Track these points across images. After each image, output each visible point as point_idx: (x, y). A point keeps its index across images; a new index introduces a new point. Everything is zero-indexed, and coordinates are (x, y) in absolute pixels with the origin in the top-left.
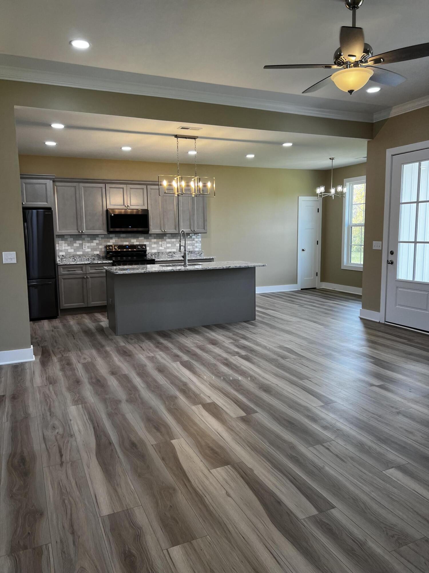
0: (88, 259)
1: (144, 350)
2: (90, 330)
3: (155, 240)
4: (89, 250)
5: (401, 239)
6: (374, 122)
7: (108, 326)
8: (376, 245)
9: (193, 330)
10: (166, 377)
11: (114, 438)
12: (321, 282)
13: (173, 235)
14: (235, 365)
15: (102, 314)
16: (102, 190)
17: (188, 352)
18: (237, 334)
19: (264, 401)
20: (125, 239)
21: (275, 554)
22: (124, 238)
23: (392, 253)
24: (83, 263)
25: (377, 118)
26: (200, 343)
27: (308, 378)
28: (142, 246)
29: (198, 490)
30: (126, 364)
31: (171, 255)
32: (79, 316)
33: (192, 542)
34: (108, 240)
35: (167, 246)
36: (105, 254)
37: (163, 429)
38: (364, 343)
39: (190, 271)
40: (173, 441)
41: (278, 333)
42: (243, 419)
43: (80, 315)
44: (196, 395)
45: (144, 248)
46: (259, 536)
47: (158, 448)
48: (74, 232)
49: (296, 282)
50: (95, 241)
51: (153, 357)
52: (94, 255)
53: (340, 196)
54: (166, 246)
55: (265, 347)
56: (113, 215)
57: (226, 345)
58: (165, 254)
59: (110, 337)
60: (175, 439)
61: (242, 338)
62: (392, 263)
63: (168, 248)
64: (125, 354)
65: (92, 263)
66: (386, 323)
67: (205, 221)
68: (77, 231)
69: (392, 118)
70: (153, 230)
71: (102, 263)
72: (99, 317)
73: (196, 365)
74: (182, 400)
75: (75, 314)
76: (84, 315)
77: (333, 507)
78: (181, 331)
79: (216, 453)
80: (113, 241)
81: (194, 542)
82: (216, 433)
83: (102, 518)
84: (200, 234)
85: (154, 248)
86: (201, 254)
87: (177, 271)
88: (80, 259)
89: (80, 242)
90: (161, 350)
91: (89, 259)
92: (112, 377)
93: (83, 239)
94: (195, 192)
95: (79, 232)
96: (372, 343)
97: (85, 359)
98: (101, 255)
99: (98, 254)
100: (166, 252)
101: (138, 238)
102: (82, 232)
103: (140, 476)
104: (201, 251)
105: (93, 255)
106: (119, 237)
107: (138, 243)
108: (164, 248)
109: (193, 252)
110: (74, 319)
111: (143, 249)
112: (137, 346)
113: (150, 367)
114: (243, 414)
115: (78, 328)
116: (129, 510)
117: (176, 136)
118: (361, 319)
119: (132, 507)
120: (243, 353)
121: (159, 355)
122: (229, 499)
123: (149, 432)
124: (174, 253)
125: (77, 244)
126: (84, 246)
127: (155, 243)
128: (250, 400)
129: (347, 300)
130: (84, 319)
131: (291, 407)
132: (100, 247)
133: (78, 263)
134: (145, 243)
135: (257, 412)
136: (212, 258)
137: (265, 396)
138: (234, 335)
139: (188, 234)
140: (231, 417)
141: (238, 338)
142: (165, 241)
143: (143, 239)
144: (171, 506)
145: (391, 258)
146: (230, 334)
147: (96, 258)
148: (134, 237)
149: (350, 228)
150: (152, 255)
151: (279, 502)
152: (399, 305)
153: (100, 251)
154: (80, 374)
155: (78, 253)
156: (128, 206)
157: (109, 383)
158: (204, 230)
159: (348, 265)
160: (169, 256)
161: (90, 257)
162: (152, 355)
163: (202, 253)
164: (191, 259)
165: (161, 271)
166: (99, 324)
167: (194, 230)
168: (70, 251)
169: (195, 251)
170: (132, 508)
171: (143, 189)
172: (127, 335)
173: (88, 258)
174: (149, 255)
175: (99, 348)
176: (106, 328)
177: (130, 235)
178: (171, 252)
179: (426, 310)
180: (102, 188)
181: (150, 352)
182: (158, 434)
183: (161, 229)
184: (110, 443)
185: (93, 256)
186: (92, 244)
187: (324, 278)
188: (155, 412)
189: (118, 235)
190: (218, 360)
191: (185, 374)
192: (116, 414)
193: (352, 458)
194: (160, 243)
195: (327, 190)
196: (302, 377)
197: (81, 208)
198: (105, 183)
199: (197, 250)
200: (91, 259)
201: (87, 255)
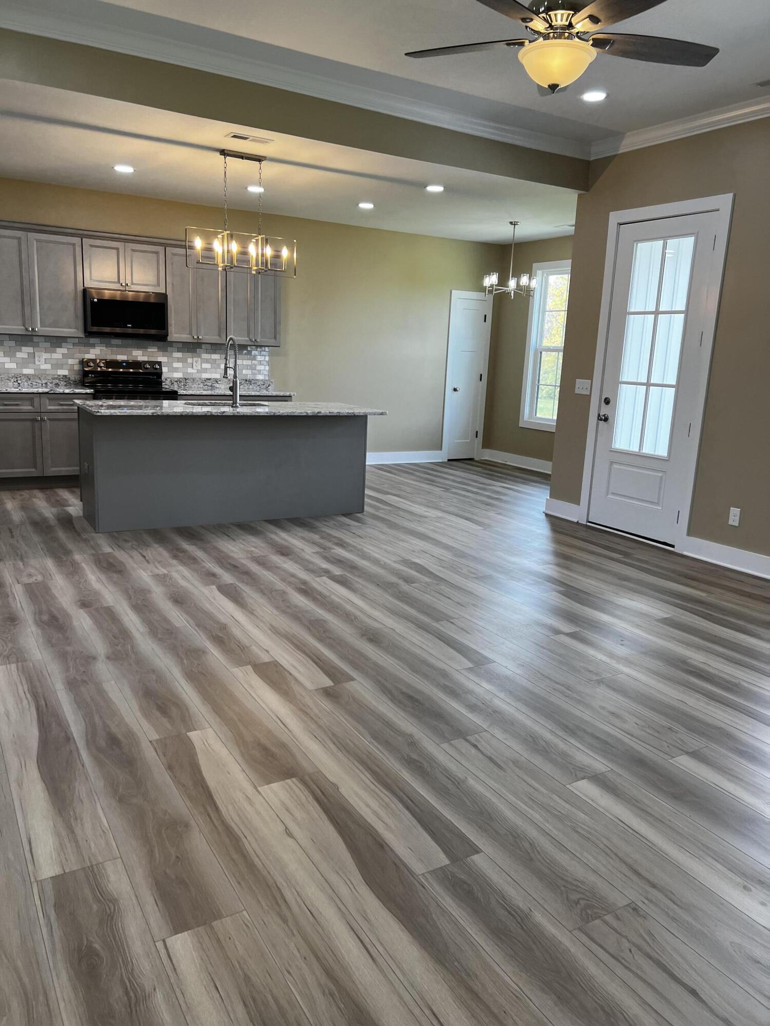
0: (46, 383)
1: (148, 562)
2: (45, 520)
3: (179, 355)
4: (48, 367)
5: (624, 377)
6: (592, 159)
7: (81, 514)
8: (581, 386)
9: (247, 528)
10: (187, 613)
11: (76, 728)
12: (483, 448)
13: (215, 347)
14: (320, 594)
15: (73, 492)
16: (74, 250)
17: (234, 567)
18: (329, 537)
19: (367, 659)
20: (120, 350)
21: (366, 941)
22: (117, 346)
23: (607, 401)
24: (35, 390)
25: (597, 152)
26: (258, 552)
27: (448, 619)
28: (153, 363)
29: (233, 825)
30: (111, 588)
31: (210, 384)
32: (26, 494)
33: (213, 924)
34: (86, 349)
35: (203, 367)
36: (80, 376)
37: (174, 711)
38: (550, 558)
39: (244, 416)
40: (190, 734)
41: (403, 536)
42: (327, 693)
43: (27, 491)
44: (243, 648)
45: (156, 369)
46: (340, 909)
47: (162, 746)
48: (18, 329)
49: (438, 445)
50: (58, 350)
51: (165, 575)
52: (59, 378)
53: (525, 294)
54: (201, 368)
55: (376, 562)
56: (96, 300)
57: (307, 557)
58: (199, 382)
59: (85, 536)
60: (196, 730)
61: (337, 544)
62: (606, 419)
63: (205, 370)
64: (110, 567)
65: (52, 392)
66: (589, 524)
67: (276, 324)
68: (23, 327)
69: (622, 154)
70: (175, 335)
71: (72, 392)
72: (65, 497)
73: (247, 591)
74: (215, 655)
75: (18, 490)
76: (37, 493)
77: (477, 851)
78: (224, 529)
79: (273, 755)
80: (97, 352)
81: (216, 924)
82: (275, 718)
83: (40, 883)
84: (267, 349)
85: (176, 370)
86: (269, 386)
87: (218, 416)
88: (29, 382)
89: (30, 350)
90: (183, 563)
91: (48, 383)
92: (81, 611)
93: (36, 345)
94: (257, 265)
95: (27, 330)
96: (563, 558)
97: (30, 575)
98: (73, 378)
99: (65, 376)
100: (200, 379)
101: (147, 348)
102: (33, 329)
103: (121, 800)
104: (269, 380)
105: (56, 376)
106: (108, 345)
107: (145, 359)
108: (196, 371)
109: (253, 382)
110: (14, 499)
111: (155, 371)
112: (135, 553)
113: (158, 595)
114: (328, 683)
115: (22, 516)
116: (95, 867)
117: (223, 152)
118: (547, 515)
119: (101, 861)
120: (337, 571)
121: (177, 571)
122: (290, 841)
123: (147, 715)
124: (216, 381)
125: (23, 353)
126: (37, 358)
127: (179, 360)
128: (343, 657)
129: (526, 481)
130: (34, 500)
131: (415, 670)
132: (70, 361)
133: (24, 390)
134: (159, 359)
135: (353, 679)
136: (288, 394)
137: (369, 650)
138: (322, 538)
139: (243, 347)
140: (305, 688)
141: (329, 544)
142: (199, 356)
143: (157, 350)
144: (177, 857)
145: (605, 410)
146: (316, 537)
147: (62, 383)
148: (139, 347)
149: (539, 354)
150: (173, 383)
151: (382, 845)
152: (613, 493)
153: (69, 370)
154: (19, 605)
155: (26, 371)
156: (127, 284)
157: (75, 623)
158: (274, 340)
159: (530, 420)
160: (206, 387)
161: (49, 380)
162: (164, 571)
163: (271, 384)
164: (247, 395)
165: (185, 413)
166: (64, 509)
167: (255, 340)
168: (7, 366)
169: (256, 380)
170: (101, 863)
171: (157, 253)
172: (116, 532)
173: (46, 381)
174: (168, 382)
175: (60, 555)
176: (78, 518)
177: (129, 341)
178: (210, 379)
179: (657, 504)
180: (74, 245)
181: (158, 566)
182: (165, 720)
183: (191, 333)
184: (69, 739)
185: (56, 378)
186: (55, 356)
187: (488, 443)
188: (161, 678)
189: (106, 340)
190: (290, 583)
191: (224, 608)
192: (85, 681)
193: (516, 763)
194: (190, 360)
195: (503, 281)
196: (439, 616)
197: (32, 282)
198: (82, 237)
199: (260, 377)
200: (51, 383)
201: (44, 376)
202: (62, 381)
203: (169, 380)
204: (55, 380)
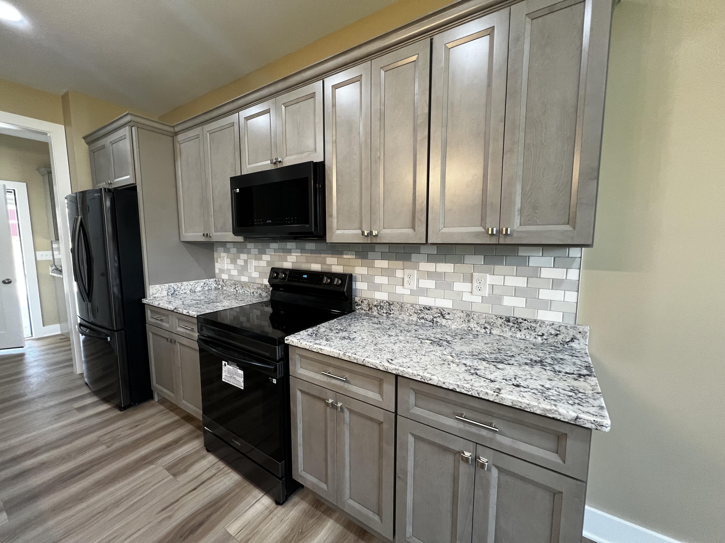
3: (385, 264)
4: (256, 275)
35: (420, 285)
45: (337, 284)
50: (264, 257)
54: (418, 287)
56: (238, 191)
58: (411, 312)
63: (424, 292)
70: (338, 232)
85: (378, 288)
89: (245, 257)
93: (248, 252)
100: (413, 306)
104: (574, 328)
111: (346, 288)
125: (241, 260)
127: (383, 272)
134: (351, 271)
142: (416, 268)
150: (371, 309)
156: (278, 160)
158: (568, 227)
160: (423, 321)
163: (579, 336)
167: (501, 232)
171: (313, 95)
174: (364, 306)
180: (233, 124)
194: (399, 274)
198: (238, 110)
199: (549, 317)
201: (252, 284)
203: (366, 302)
204: (259, 291)
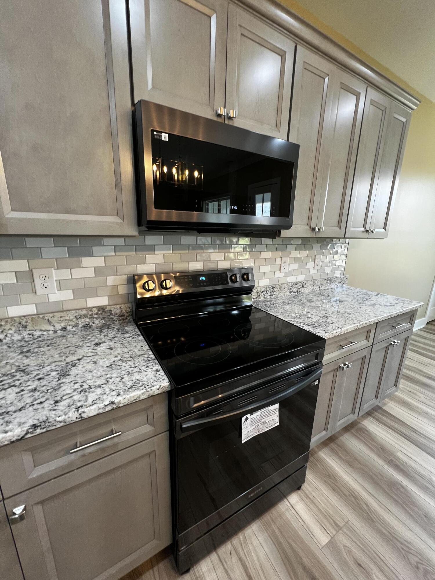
0: (64, 329)
20: (194, 253)
22: (191, 247)
34: (141, 254)
80: (158, 259)
88: (25, 334)
89: (22, 265)
91: (69, 328)
93: (32, 255)
98: (116, 310)
99: (102, 309)
100: (287, 284)
101: (230, 248)
105: (84, 312)
106: (176, 246)
108: (284, 275)
109: (333, 280)
126: (38, 282)
132: (110, 280)
153: (110, 297)
158: (384, 230)
161: (71, 320)
163: (346, 280)
173: (63, 325)
178: (296, 284)
183: (309, 223)
185: (85, 316)
186: (78, 273)
189: (172, 237)
194: (278, 261)
199: (338, 274)
200: (74, 326)
201: (58, 315)
202: (97, 318)
204: (83, 320)
